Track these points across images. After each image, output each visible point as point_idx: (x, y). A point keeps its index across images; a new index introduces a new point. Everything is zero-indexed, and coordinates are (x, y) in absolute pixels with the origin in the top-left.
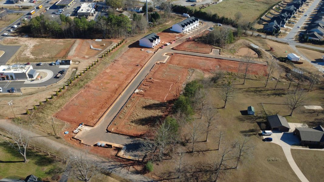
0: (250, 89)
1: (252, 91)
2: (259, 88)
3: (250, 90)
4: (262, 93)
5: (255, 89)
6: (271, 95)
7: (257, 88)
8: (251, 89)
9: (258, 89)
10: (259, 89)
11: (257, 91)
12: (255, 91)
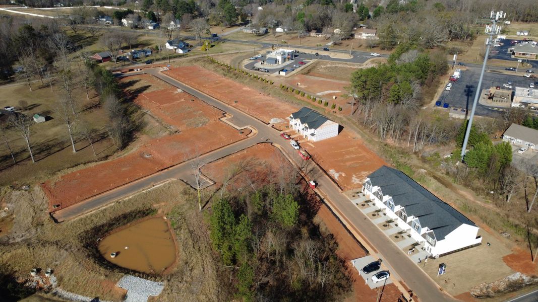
0: (60, 149)
1: (53, 146)
2: (46, 156)
3: (58, 146)
4: (38, 150)
5: (52, 152)
6: (20, 153)
7: (50, 154)
8: (58, 149)
9: (46, 153)
10: (43, 154)
11: (47, 150)
12: (50, 148)
